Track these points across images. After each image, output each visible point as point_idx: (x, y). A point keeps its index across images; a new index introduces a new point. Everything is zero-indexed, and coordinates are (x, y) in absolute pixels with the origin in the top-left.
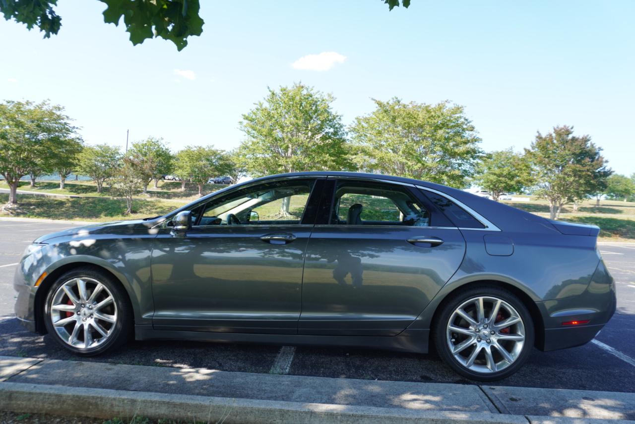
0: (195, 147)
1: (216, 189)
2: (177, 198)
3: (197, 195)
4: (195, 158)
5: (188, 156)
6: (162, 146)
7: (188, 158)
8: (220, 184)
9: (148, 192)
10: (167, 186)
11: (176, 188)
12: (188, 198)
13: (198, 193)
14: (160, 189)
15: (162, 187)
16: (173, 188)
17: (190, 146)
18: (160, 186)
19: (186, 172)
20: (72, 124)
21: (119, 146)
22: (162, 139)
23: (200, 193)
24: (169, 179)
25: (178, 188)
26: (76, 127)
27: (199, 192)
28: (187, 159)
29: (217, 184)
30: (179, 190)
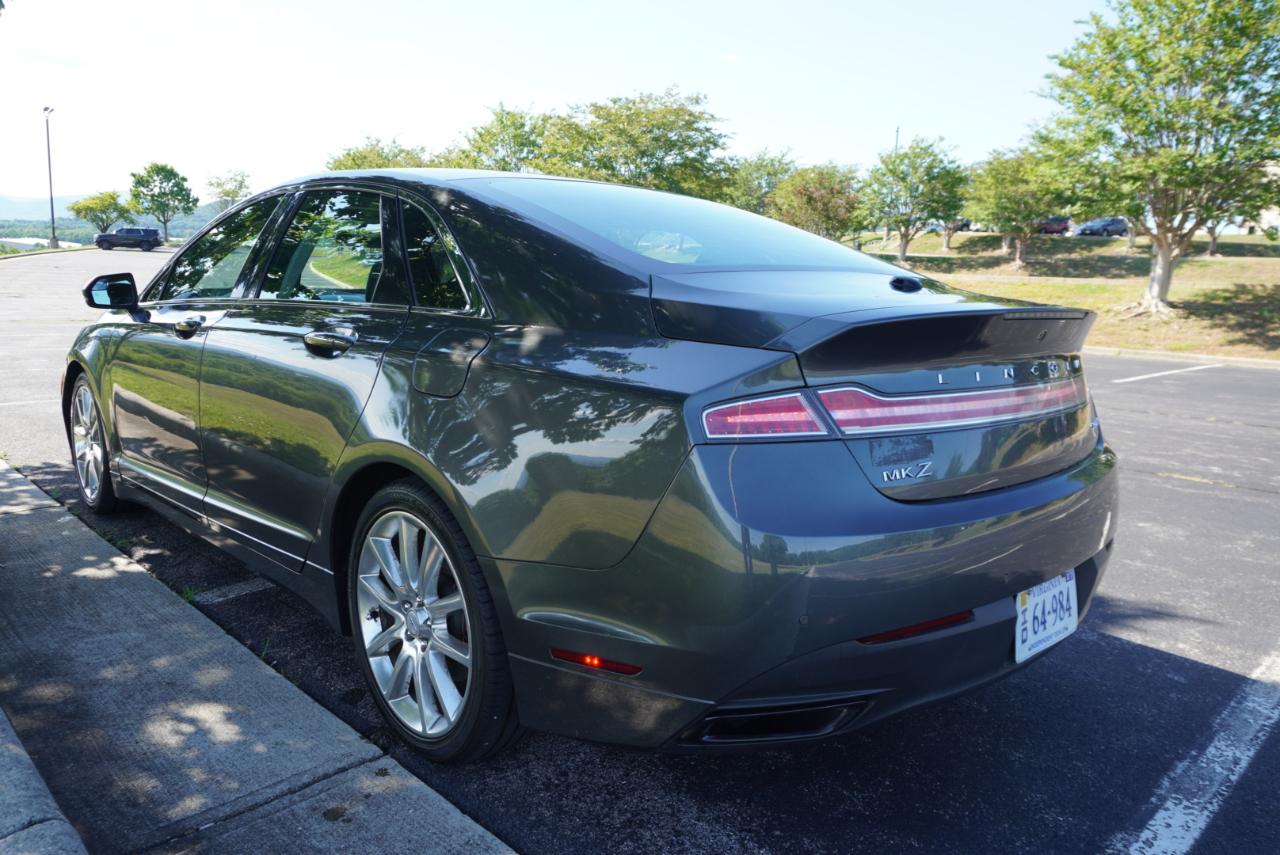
0: (1012, 151)
1: (1082, 249)
2: (964, 271)
3: (1013, 264)
4: (1008, 178)
5: (994, 172)
6: (941, 156)
7: (994, 177)
8: (1096, 238)
9: (908, 259)
10: (972, 245)
11: (990, 249)
12: (991, 270)
13: (1014, 260)
14: (955, 251)
15: (961, 248)
16: (983, 250)
17: (1000, 149)
18: (957, 245)
19: (986, 212)
20: (717, 128)
21: (856, 165)
22: (942, 139)
23: (1020, 258)
24: (977, 231)
25: (994, 249)
26: (723, 134)
27: (1018, 255)
28: (990, 180)
29: (1089, 238)
30: (997, 253)
